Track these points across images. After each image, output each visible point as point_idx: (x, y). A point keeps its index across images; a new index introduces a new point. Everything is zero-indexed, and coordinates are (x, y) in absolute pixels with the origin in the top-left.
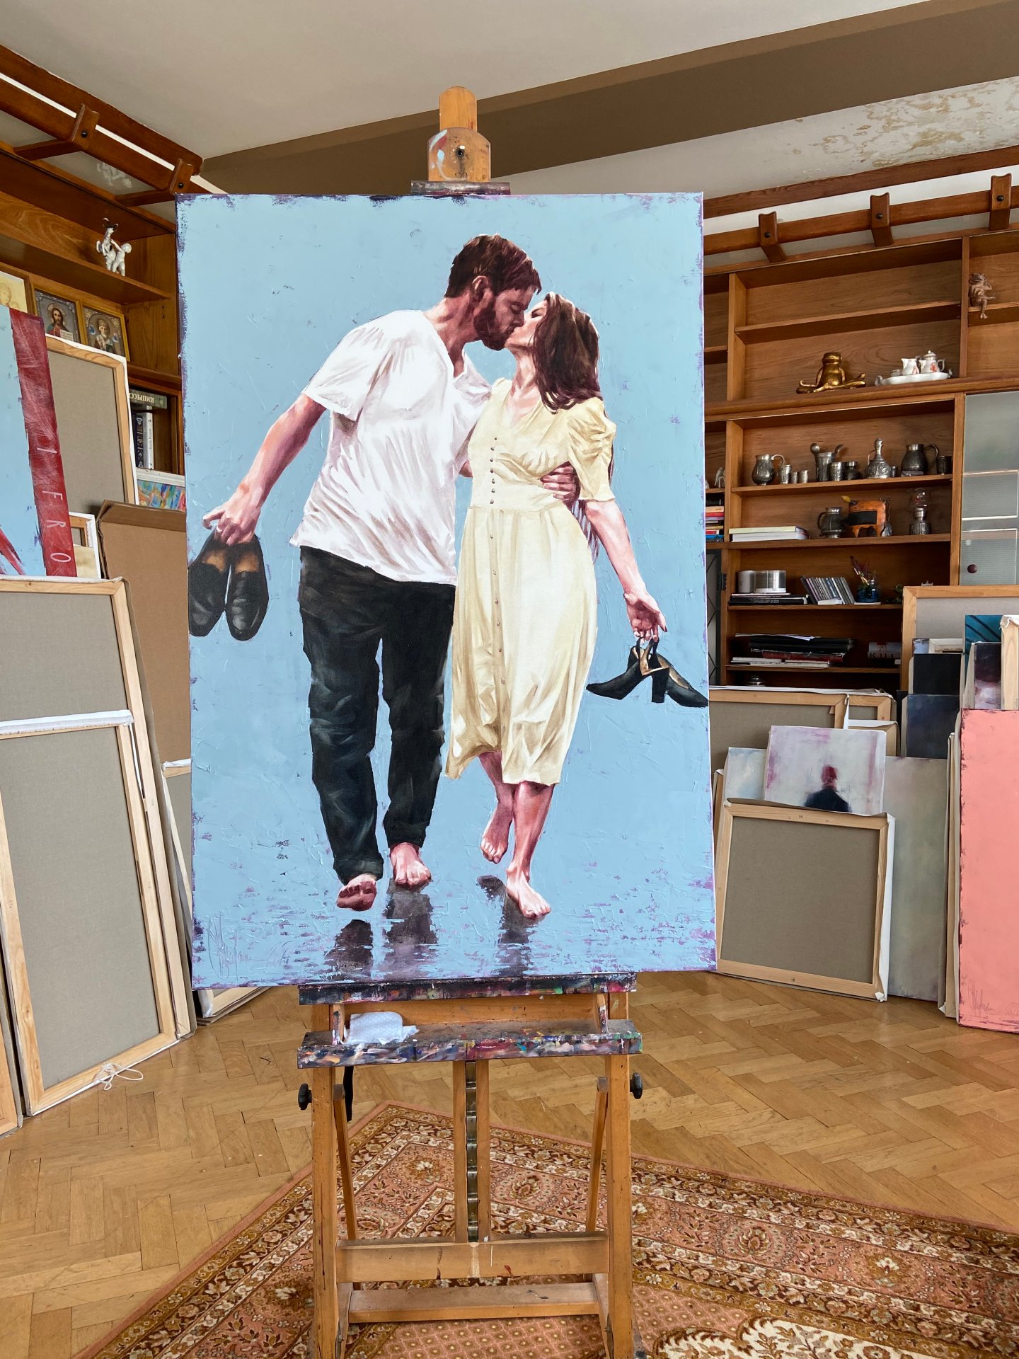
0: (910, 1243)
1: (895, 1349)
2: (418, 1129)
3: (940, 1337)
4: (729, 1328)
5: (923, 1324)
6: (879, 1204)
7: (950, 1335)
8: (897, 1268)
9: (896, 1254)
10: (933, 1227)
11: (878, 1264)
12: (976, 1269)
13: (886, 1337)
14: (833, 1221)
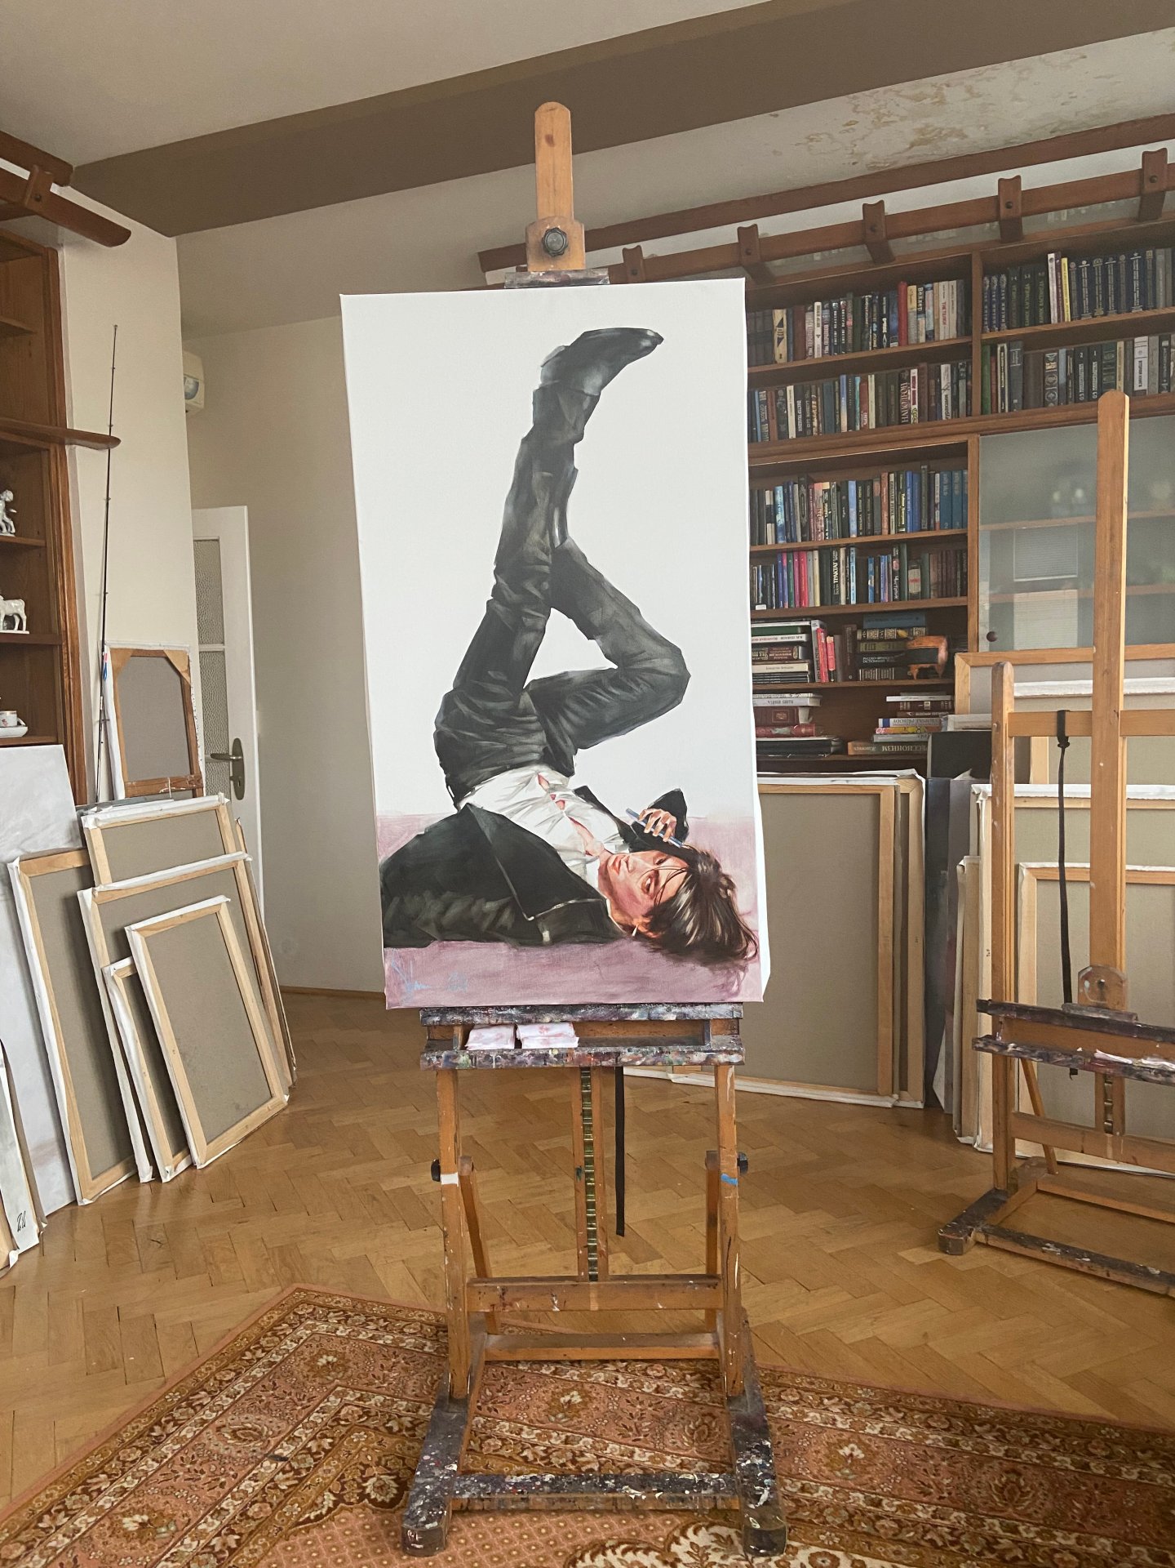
0: (881, 1425)
1: (846, 1553)
2: (326, 1317)
3: (900, 1537)
4: (656, 1538)
5: (882, 1522)
6: (853, 1379)
7: (912, 1534)
8: (862, 1456)
9: (863, 1438)
10: (911, 1404)
11: (841, 1452)
12: (952, 1454)
13: (837, 1540)
14: (796, 1403)
